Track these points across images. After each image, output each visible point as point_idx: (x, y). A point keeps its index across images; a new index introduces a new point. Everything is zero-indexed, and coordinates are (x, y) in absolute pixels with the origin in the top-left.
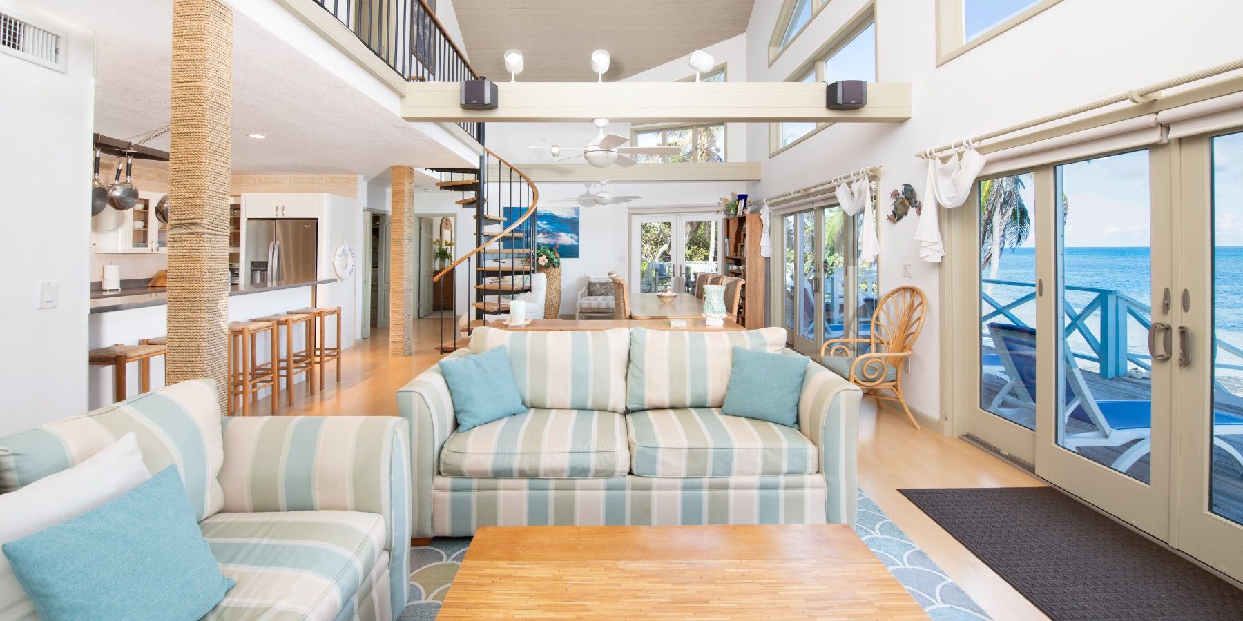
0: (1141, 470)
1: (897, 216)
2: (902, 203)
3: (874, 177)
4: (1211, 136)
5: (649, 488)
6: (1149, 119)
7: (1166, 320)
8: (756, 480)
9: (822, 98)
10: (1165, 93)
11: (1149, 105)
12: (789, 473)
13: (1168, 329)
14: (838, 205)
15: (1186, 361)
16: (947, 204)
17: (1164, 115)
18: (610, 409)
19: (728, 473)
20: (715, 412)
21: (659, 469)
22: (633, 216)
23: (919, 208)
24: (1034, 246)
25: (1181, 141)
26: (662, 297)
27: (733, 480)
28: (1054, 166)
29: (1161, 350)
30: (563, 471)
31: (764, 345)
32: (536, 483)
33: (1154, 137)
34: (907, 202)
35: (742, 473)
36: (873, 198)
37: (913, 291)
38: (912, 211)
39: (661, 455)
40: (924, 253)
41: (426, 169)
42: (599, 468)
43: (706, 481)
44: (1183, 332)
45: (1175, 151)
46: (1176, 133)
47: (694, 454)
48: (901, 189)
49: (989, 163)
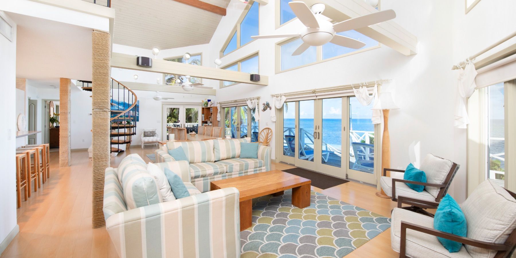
0: (312, 160)
1: (264, 110)
2: (266, 106)
3: (258, 99)
4: (322, 99)
5: (231, 175)
6: (314, 95)
7: (316, 131)
8: (253, 170)
9: (249, 78)
10: (317, 90)
11: (314, 92)
12: (259, 167)
13: (316, 133)
14: (247, 105)
15: (319, 138)
16: (278, 108)
17: (317, 94)
18: (211, 161)
19: (248, 169)
20: (238, 158)
21: (234, 170)
22: (164, 105)
23: (270, 109)
24: (295, 118)
25: (318, 99)
26: (192, 134)
27: (249, 170)
28: (299, 101)
29: (315, 137)
30: (212, 174)
31: (247, 141)
32: (205, 178)
33: (315, 98)
34: (267, 106)
35: (250, 169)
36: (258, 104)
37: (268, 128)
38: (268, 109)
39: (234, 167)
40: (272, 119)
41: (78, 81)
42: (221, 172)
43: (243, 171)
44: (318, 133)
45: (317, 100)
46: (318, 98)
47: (241, 166)
48: (266, 103)
49: (287, 99)
